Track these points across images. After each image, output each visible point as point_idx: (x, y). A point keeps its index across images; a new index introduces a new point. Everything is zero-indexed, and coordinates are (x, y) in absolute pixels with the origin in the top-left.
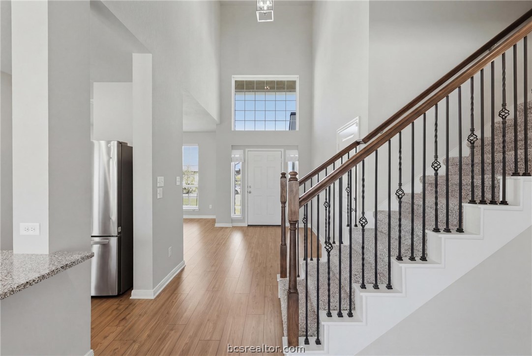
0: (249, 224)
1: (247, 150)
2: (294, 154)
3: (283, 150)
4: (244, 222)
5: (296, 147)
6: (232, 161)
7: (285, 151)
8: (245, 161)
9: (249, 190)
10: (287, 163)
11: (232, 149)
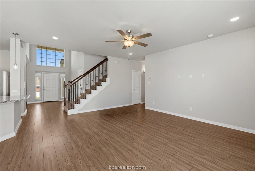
0: (44, 101)
1: (43, 73)
2: (63, 75)
3: (59, 74)
4: (42, 101)
5: (64, 73)
6: (36, 77)
7: (60, 75)
8: (42, 77)
9: (44, 88)
10: (61, 78)
11: (36, 72)
